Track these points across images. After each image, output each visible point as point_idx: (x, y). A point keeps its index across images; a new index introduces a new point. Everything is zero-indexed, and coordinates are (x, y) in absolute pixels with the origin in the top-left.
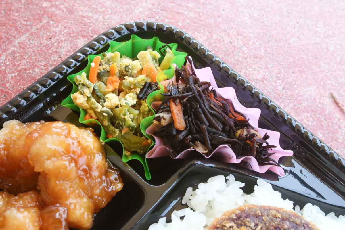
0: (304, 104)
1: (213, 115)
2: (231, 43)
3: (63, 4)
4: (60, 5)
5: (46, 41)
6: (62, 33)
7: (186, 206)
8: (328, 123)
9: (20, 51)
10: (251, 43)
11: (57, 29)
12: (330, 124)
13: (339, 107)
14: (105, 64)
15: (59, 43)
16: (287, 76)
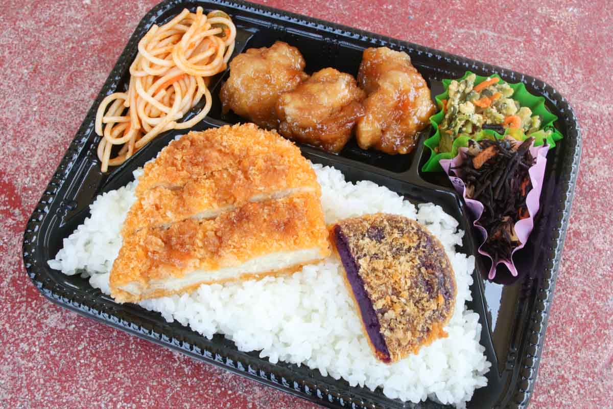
3: (548, 44)
4: (545, 41)
5: (500, 50)
6: (517, 58)
9: (476, 38)
11: (519, 52)
14: (497, 88)
15: (505, 60)
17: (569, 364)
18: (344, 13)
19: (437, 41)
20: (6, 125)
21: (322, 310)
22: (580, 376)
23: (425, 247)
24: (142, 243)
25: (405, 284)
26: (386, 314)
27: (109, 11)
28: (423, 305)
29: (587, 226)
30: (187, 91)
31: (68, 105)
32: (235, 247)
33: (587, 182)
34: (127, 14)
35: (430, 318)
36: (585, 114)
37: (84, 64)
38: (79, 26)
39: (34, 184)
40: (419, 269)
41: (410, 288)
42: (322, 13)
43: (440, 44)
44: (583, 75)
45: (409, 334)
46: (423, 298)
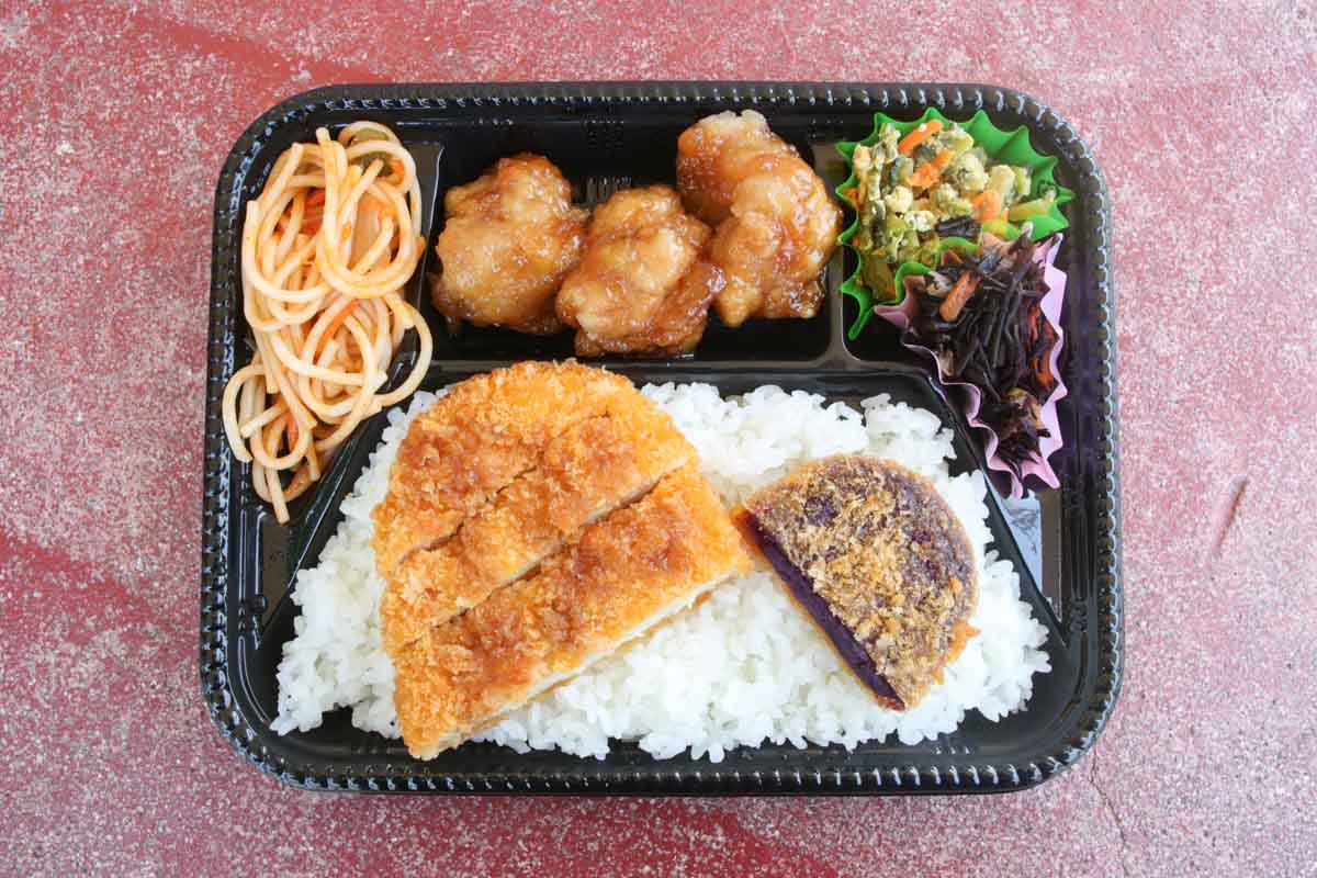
0: (1181, 452)
1: (1004, 338)
2: (1184, 260)
6: (944, 19)
7: (862, 411)
8: (1185, 511)
10: (1215, 289)
12: (1186, 516)
13: (1234, 509)
15: (923, 31)
16: (1208, 391)
17: (1158, 570)
18: (592, 19)
19: (787, 28)
20: (40, 469)
21: (766, 656)
22: (1178, 584)
23: (907, 507)
24: (432, 663)
25: (894, 580)
26: (878, 642)
27: (121, 156)
28: (931, 606)
29: (1138, 321)
30: (375, 325)
31: (140, 391)
32: (597, 623)
33: (1121, 238)
34: (161, 152)
35: (949, 623)
36: (1089, 99)
37: (128, 291)
38: (76, 209)
39: (155, 567)
40: (909, 548)
41: (905, 584)
42: (550, 34)
43: (795, 35)
44: (1068, 16)
45: (923, 660)
46: (928, 594)
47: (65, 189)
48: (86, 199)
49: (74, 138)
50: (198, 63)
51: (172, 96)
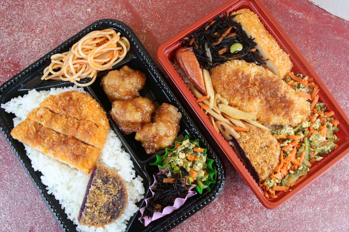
47: (83, 18)
48: (85, 23)
49: (92, 9)
50: (126, 13)
51: (117, 15)
